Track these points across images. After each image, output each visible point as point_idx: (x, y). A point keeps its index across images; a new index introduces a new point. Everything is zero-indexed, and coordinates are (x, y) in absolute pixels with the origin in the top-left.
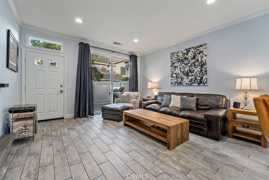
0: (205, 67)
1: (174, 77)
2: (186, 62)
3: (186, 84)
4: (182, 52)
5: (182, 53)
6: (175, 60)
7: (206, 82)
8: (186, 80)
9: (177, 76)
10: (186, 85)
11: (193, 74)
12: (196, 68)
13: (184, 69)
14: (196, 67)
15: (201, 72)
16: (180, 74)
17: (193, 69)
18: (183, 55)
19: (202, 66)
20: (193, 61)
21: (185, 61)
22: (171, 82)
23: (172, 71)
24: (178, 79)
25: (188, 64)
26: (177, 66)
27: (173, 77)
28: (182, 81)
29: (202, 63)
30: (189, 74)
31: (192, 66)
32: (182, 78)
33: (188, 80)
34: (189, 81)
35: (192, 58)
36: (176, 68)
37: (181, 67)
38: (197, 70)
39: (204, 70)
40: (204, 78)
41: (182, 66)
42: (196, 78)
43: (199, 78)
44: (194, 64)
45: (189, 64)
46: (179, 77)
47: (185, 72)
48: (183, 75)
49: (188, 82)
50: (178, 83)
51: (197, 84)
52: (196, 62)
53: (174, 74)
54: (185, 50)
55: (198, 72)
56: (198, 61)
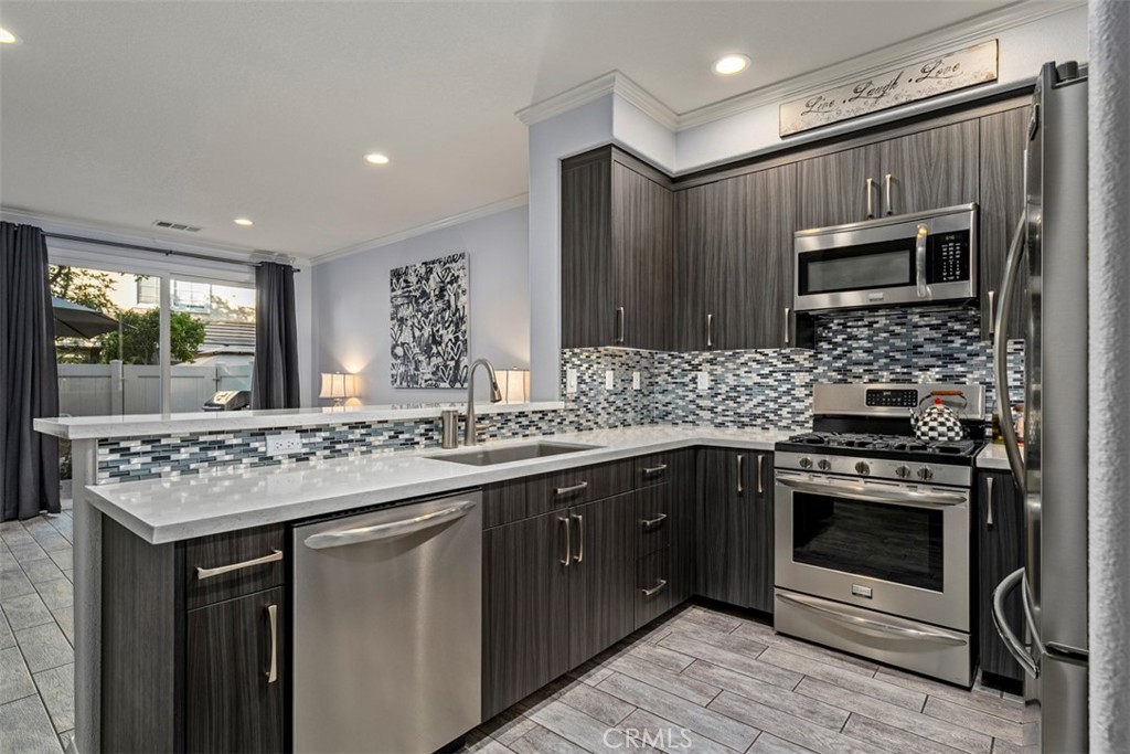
0: (463, 328)
1: (399, 358)
2: (424, 307)
3: (426, 381)
4: (417, 273)
5: (417, 276)
6: (400, 296)
7: (466, 379)
8: (426, 370)
9: (405, 355)
10: (426, 388)
11: (440, 348)
12: (446, 329)
13: (421, 331)
14: (447, 325)
15: (455, 344)
16: (412, 345)
18: (418, 283)
19: (457, 326)
20: (440, 304)
21: (423, 303)
22: (392, 376)
23: (395, 337)
24: (408, 366)
26: (406, 319)
27: (396, 356)
28: (416, 373)
29: (458, 315)
30: (432, 349)
31: (438, 321)
32: (416, 362)
33: (430, 369)
34: (433, 373)
35: (437, 295)
36: (404, 327)
37: (414, 323)
38: (448, 336)
39: (461, 338)
40: (462, 366)
41: (415, 320)
42: (445, 362)
43: (453, 363)
44: (443, 318)
45: (431, 316)
46: (411, 358)
47: (422, 339)
48: (418, 350)
49: (430, 376)
50: (409, 378)
51: (448, 384)
52: (446, 310)
53: (399, 345)
54: (423, 263)
55: (450, 344)
56: (449, 307)
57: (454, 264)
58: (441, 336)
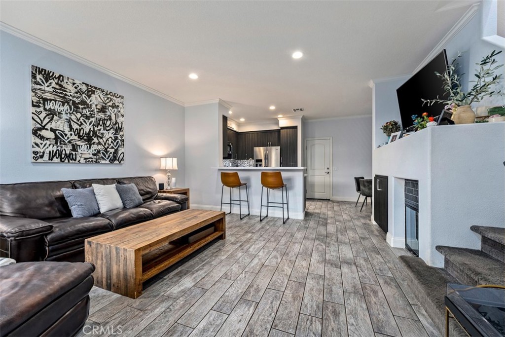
0: (121, 133)
1: (47, 139)
2: (84, 111)
3: (85, 159)
4: (75, 85)
5: (76, 88)
6: (50, 92)
7: (122, 159)
8: (84, 151)
9: (56, 138)
10: (86, 162)
11: (101, 141)
12: (107, 130)
13: (80, 126)
14: (108, 129)
15: (115, 140)
16: (68, 133)
17: (101, 132)
18: (76, 93)
19: (116, 131)
20: (102, 115)
21: (82, 109)
22: (35, 153)
23: (40, 122)
24: (62, 147)
25: (91, 119)
26: (60, 113)
27: (42, 138)
28: (74, 153)
29: (117, 125)
30: (93, 139)
31: (99, 124)
32: (73, 145)
33: (91, 151)
34: (93, 155)
35: (99, 109)
36: (55, 118)
37: (71, 118)
38: (109, 135)
39: (119, 138)
40: (120, 152)
41: (73, 117)
42: (106, 149)
43: (112, 151)
44: (104, 124)
45: (93, 120)
46: (67, 142)
47: (82, 131)
48: (76, 138)
49: (91, 156)
50: (63, 156)
51: (107, 162)
52: (107, 120)
53: (47, 129)
54: (83, 83)
55: (110, 140)
56: (110, 119)
57: (114, 98)
58: (103, 134)
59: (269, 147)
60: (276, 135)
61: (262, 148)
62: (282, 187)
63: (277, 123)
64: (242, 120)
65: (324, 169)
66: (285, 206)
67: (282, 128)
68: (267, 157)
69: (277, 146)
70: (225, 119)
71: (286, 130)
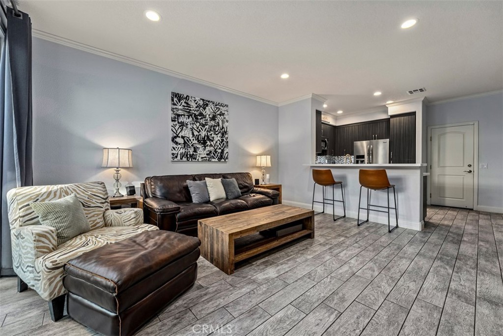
0: (226, 136)
1: (180, 144)
2: (201, 121)
3: (202, 158)
4: (196, 102)
5: (196, 103)
6: (181, 110)
7: (227, 158)
8: (202, 152)
9: (185, 143)
10: (202, 161)
11: (212, 143)
12: (216, 135)
13: (199, 132)
14: (217, 133)
15: (221, 142)
16: (192, 139)
17: (212, 136)
18: (197, 107)
19: (223, 134)
20: (213, 123)
21: (200, 119)
22: (173, 154)
23: (175, 132)
24: (188, 149)
25: (206, 127)
26: (187, 124)
27: (177, 143)
28: (195, 153)
29: (223, 130)
30: (207, 142)
31: (211, 130)
32: (194, 148)
33: (205, 152)
34: (207, 154)
35: (211, 118)
36: (184, 128)
37: (193, 127)
38: (217, 138)
39: (225, 140)
40: (225, 152)
41: (195, 126)
42: (216, 150)
43: (220, 151)
44: (214, 129)
45: (207, 127)
46: (190, 145)
47: (200, 137)
48: (196, 142)
49: (206, 155)
50: (188, 156)
51: (216, 160)
52: (216, 126)
53: (179, 137)
54: (201, 99)
55: (218, 142)
56: (219, 125)
57: (222, 108)
58: (213, 137)
59: (374, 141)
60: (384, 124)
61: (365, 143)
62: (388, 188)
63: (386, 111)
64: (340, 112)
65: (463, 166)
66: (392, 212)
67: (392, 116)
68: (371, 153)
69: (385, 138)
70: (319, 113)
71: (398, 118)
